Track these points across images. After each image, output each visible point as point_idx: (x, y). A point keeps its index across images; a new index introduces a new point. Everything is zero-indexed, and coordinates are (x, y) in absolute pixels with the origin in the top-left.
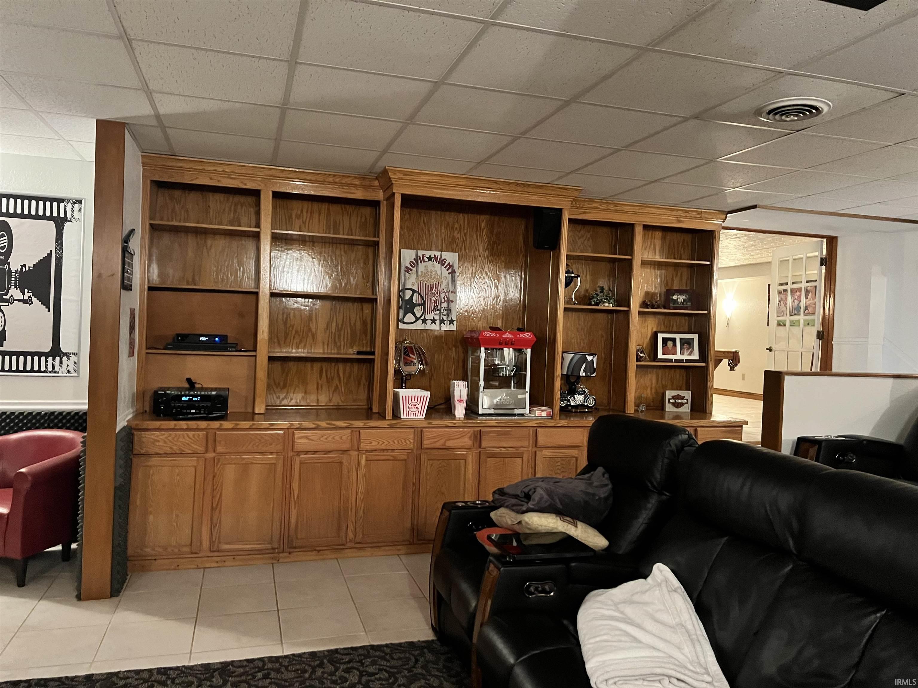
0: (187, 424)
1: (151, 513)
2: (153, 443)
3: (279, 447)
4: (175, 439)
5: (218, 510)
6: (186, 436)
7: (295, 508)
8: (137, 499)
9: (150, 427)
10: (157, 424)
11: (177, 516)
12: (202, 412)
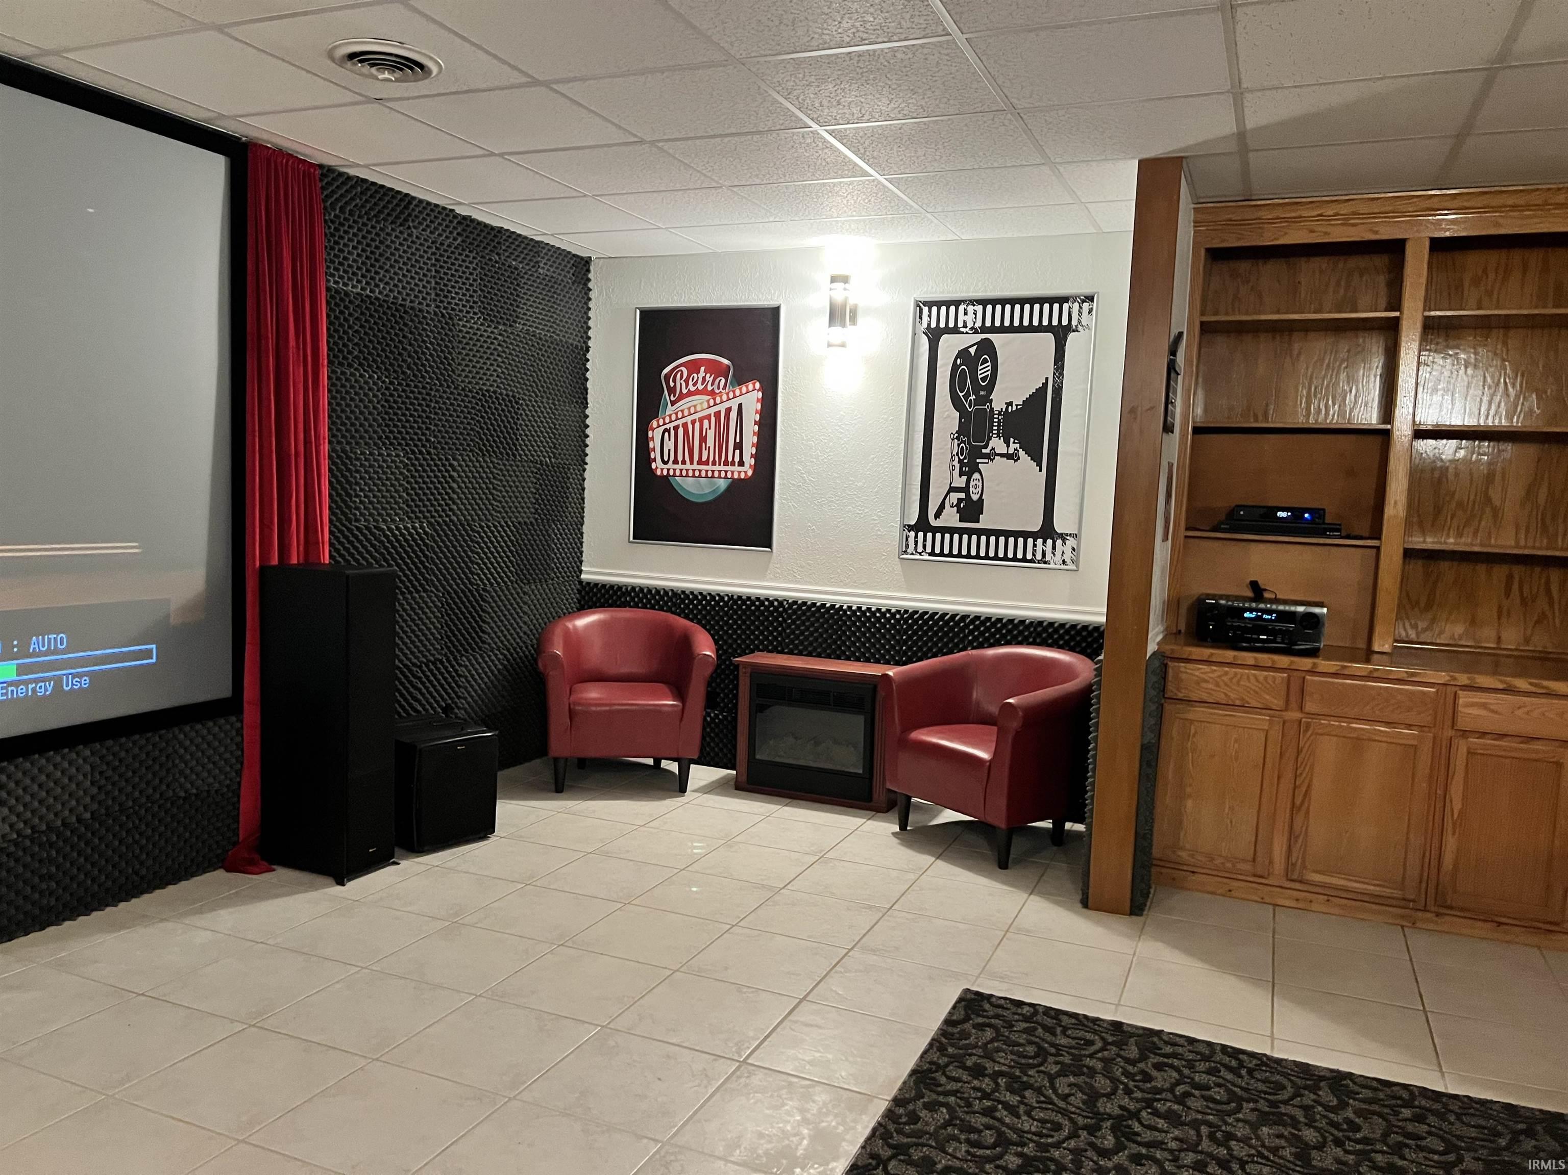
0: (1256, 659)
1: (1190, 796)
2: (1198, 683)
3: (1426, 718)
4: (1235, 680)
5: (1302, 813)
6: (1252, 678)
7: (1454, 834)
8: (1168, 770)
9: (1194, 657)
10: (1205, 652)
11: (1232, 808)
12: (1279, 640)
